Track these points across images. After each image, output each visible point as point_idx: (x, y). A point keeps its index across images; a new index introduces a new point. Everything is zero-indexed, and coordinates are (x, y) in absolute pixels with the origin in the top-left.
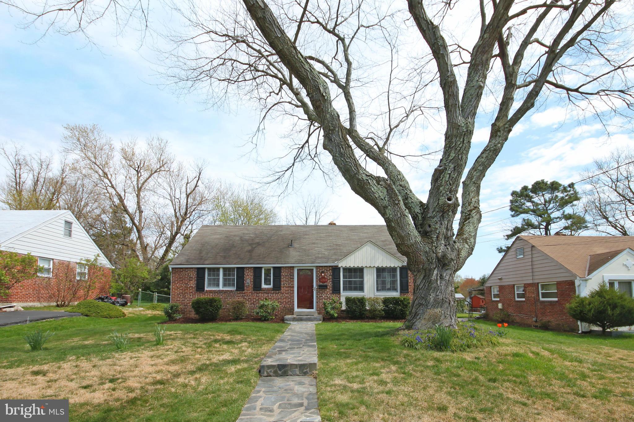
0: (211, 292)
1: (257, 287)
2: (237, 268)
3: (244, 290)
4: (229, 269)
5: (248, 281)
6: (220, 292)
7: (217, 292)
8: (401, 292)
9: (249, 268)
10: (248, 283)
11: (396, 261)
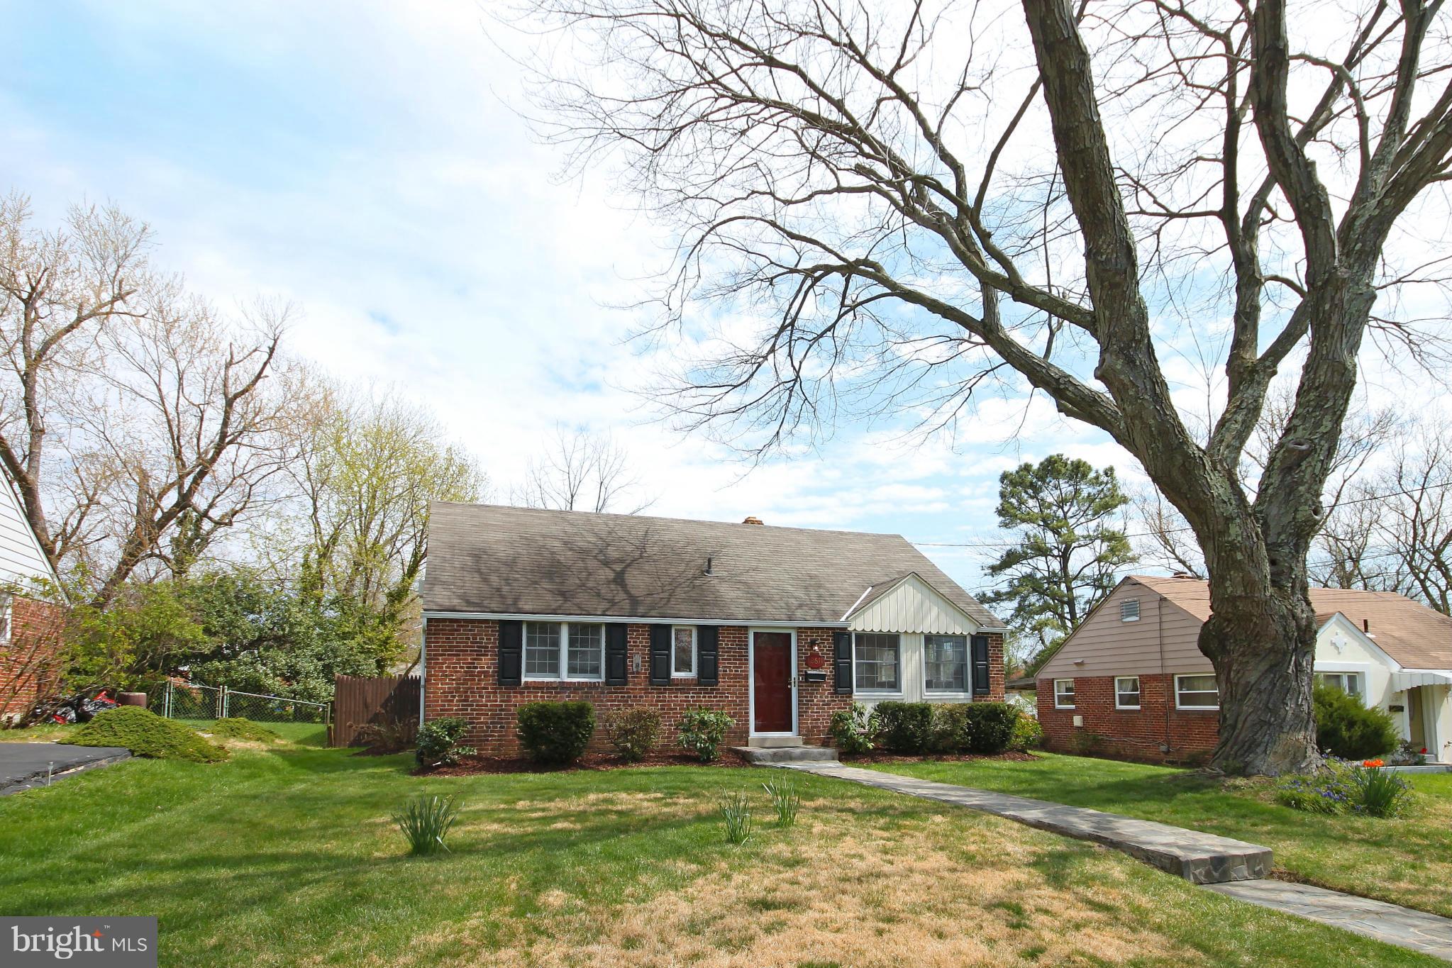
0: (538, 688)
1: (658, 675)
2: (609, 625)
3: (626, 683)
4: (585, 626)
5: (638, 659)
6: (564, 687)
7: (554, 688)
8: (974, 693)
9: (637, 625)
10: (637, 666)
11: (966, 622)
